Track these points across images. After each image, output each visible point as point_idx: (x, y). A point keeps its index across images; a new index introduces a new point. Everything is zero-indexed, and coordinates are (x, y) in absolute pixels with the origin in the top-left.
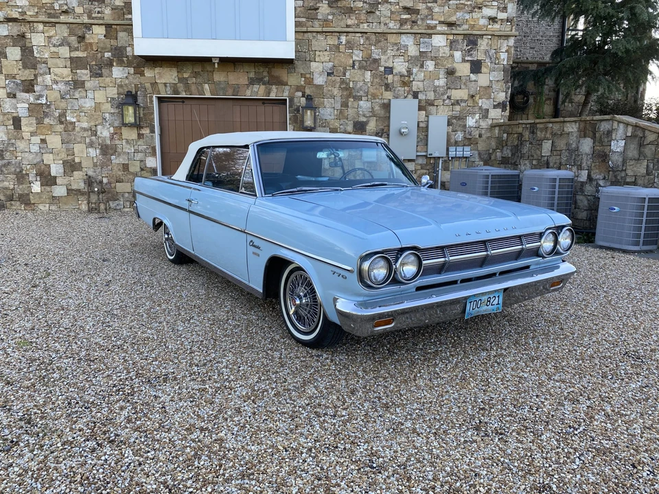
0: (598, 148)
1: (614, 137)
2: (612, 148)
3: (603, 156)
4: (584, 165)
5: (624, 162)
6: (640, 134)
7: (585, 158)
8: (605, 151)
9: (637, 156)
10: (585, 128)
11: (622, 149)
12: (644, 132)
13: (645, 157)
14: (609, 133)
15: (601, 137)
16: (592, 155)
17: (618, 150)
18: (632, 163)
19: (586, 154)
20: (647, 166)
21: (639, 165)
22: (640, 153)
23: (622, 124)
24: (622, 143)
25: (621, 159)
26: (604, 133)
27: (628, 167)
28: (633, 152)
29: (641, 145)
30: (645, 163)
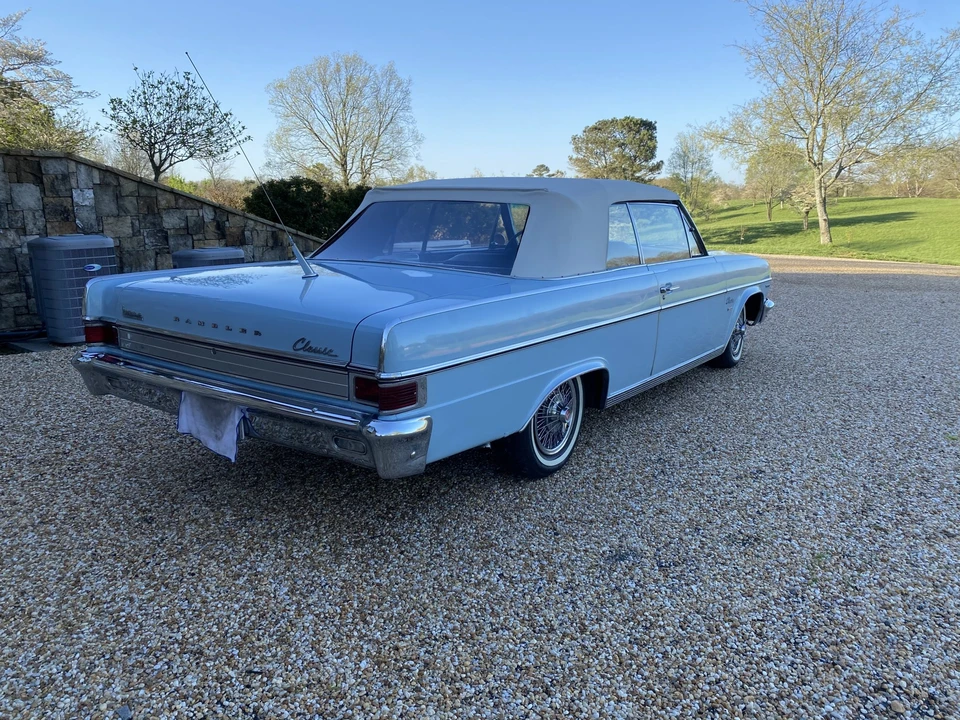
0: (51, 199)
1: (74, 185)
2: (75, 200)
3: (62, 213)
4: (30, 226)
5: (99, 220)
6: (111, 180)
7: (29, 217)
8: (65, 204)
9: (115, 212)
10: (18, 166)
11: (92, 202)
12: (118, 179)
13: (126, 212)
14: (65, 177)
15: (53, 183)
16: (43, 211)
17: (87, 203)
18: (111, 220)
19: (30, 209)
20: (132, 223)
21: (120, 223)
22: (119, 207)
23: (83, 166)
24: (90, 194)
25: (94, 216)
26: (57, 178)
27: (105, 227)
28: (109, 206)
29: (118, 197)
30: (129, 220)
